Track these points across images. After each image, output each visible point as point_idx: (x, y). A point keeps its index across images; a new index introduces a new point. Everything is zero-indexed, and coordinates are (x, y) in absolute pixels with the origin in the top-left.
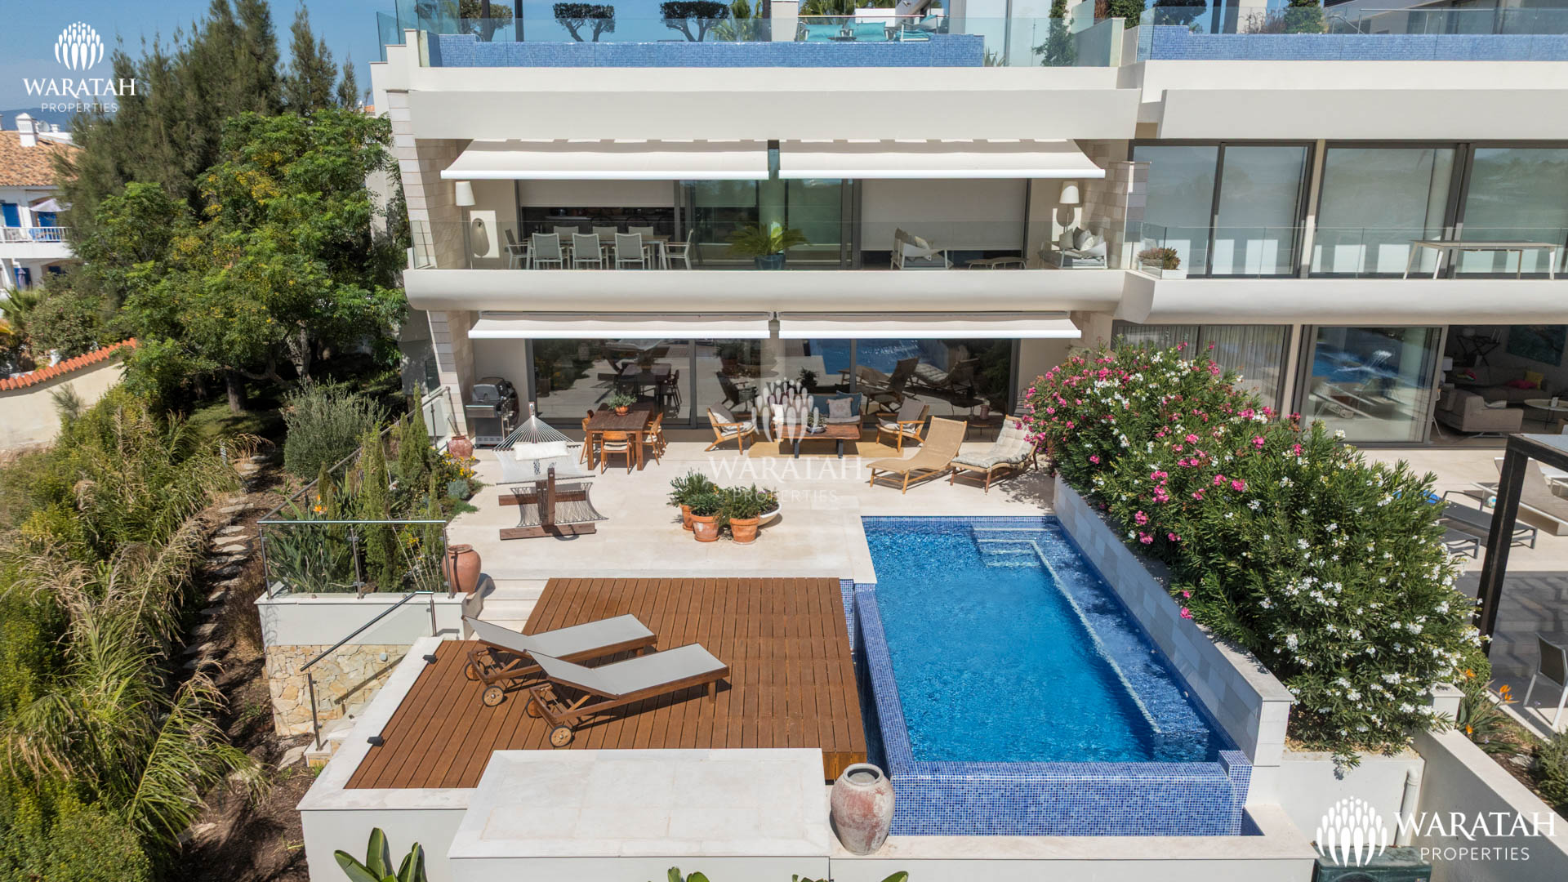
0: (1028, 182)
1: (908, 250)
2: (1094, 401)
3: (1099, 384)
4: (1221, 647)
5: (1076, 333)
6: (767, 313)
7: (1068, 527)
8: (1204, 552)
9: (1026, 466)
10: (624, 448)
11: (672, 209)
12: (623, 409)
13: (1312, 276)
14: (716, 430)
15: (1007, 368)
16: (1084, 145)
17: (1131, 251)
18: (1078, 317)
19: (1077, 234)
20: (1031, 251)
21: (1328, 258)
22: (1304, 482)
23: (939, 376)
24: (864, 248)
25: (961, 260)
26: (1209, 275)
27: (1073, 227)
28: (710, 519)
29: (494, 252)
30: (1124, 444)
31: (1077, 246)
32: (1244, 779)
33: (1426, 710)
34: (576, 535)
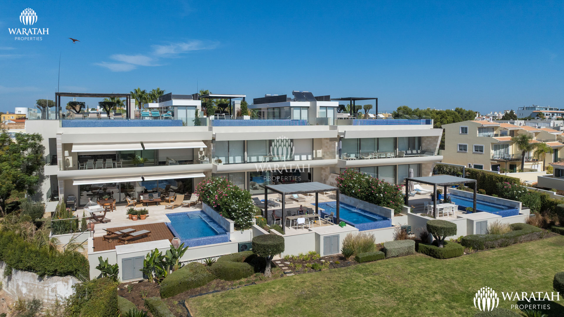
0: (193, 149)
1: (170, 162)
2: (207, 187)
3: (207, 184)
4: (226, 219)
5: (204, 176)
6: (141, 176)
7: (205, 211)
8: (223, 206)
9: (197, 203)
10: (109, 207)
11: (115, 155)
12: (107, 199)
13: (248, 163)
14: (128, 202)
15: (191, 185)
16: (203, 141)
17: (213, 160)
18: (204, 173)
19: (204, 156)
20: (195, 161)
21: (250, 159)
22: (234, 193)
23: (176, 188)
24: (159, 161)
25: (181, 162)
26: (229, 164)
27: (202, 155)
28: (136, 215)
29: (71, 166)
30: (212, 193)
31: (204, 159)
32: (229, 235)
33: (251, 222)
34: (107, 222)
